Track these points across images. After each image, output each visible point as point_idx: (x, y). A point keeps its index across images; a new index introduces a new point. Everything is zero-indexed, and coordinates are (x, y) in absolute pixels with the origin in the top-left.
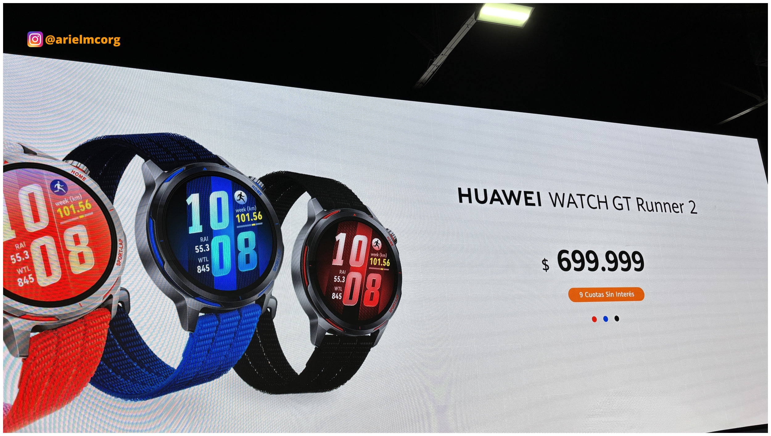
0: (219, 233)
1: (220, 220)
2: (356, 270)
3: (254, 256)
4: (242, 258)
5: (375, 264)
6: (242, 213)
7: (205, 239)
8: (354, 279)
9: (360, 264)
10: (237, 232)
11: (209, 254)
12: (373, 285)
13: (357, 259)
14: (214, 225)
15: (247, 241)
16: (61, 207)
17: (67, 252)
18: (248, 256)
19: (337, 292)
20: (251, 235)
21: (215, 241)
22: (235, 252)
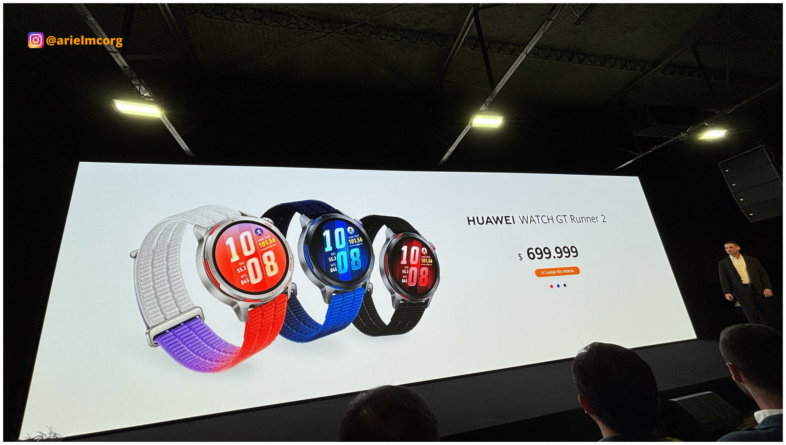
0: (341, 250)
1: (341, 243)
2: (414, 266)
3: (359, 261)
4: (353, 263)
5: (424, 262)
6: (352, 238)
7: (334, 254)
8: (413, 271)
9: (416, 262)
10: (350, 249)
11: (336, 262)
12: (424, 274)
13: (414, 260)
14: (338, 246)
15: (355, 253)
16: (261, 242)
17: (265, 265)
18: (356, 261)
19: (405, 279)
20: (357, 250)
21: (339, 254)
22: (350, 260)
